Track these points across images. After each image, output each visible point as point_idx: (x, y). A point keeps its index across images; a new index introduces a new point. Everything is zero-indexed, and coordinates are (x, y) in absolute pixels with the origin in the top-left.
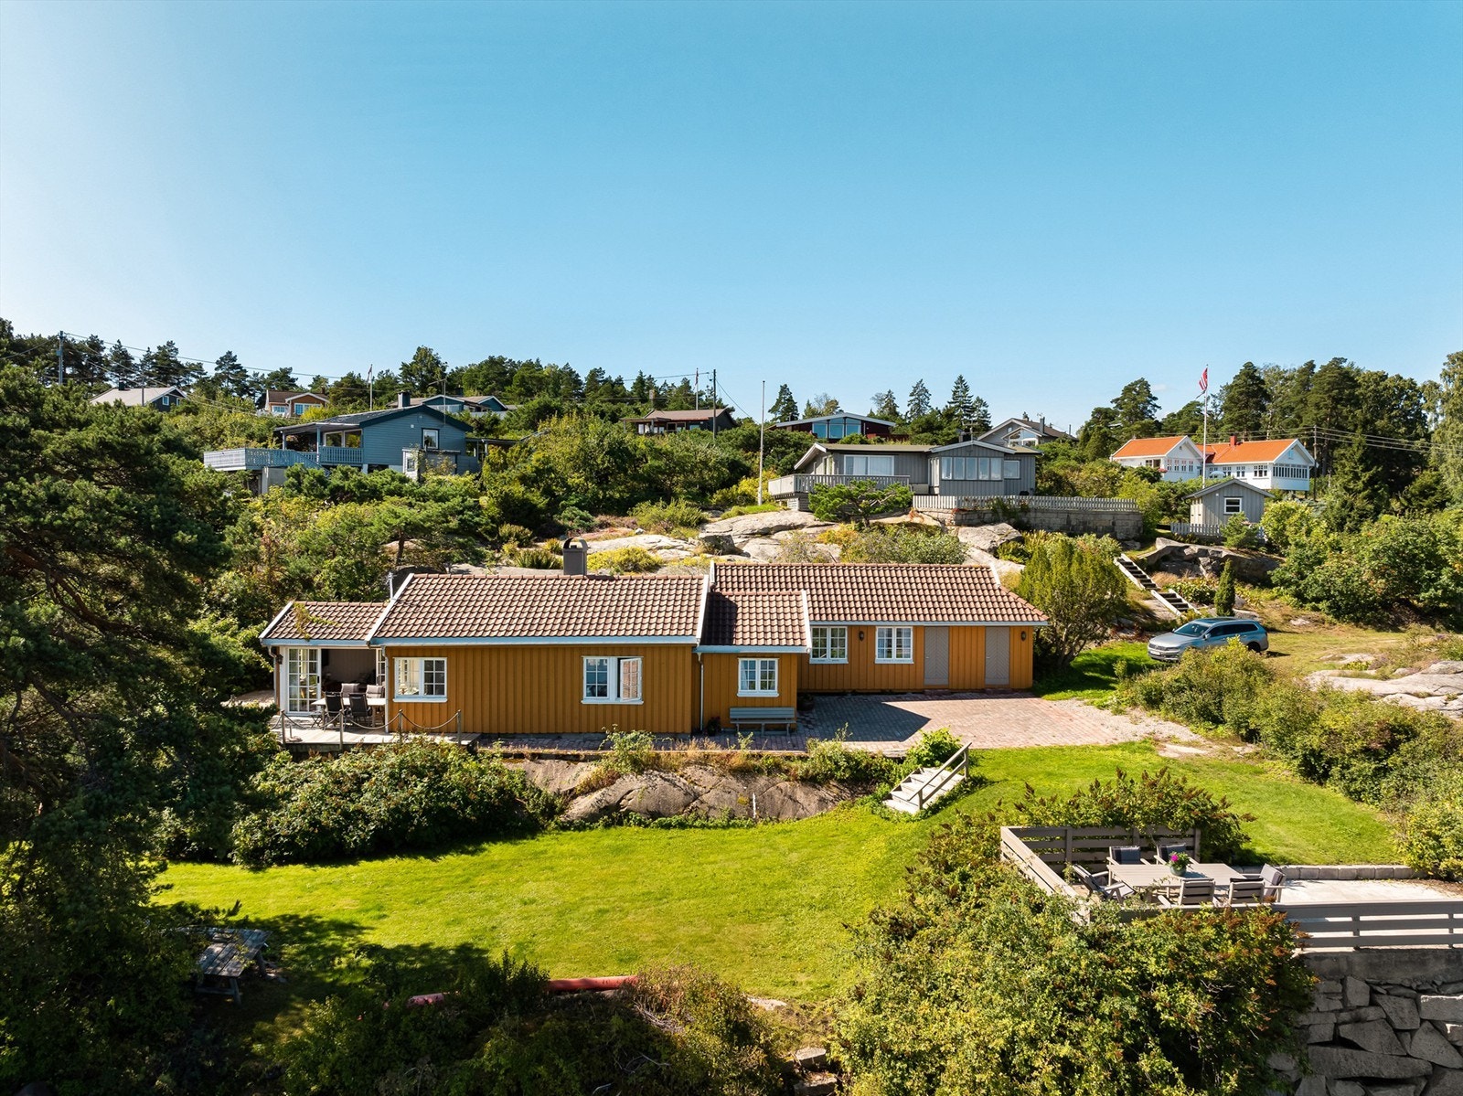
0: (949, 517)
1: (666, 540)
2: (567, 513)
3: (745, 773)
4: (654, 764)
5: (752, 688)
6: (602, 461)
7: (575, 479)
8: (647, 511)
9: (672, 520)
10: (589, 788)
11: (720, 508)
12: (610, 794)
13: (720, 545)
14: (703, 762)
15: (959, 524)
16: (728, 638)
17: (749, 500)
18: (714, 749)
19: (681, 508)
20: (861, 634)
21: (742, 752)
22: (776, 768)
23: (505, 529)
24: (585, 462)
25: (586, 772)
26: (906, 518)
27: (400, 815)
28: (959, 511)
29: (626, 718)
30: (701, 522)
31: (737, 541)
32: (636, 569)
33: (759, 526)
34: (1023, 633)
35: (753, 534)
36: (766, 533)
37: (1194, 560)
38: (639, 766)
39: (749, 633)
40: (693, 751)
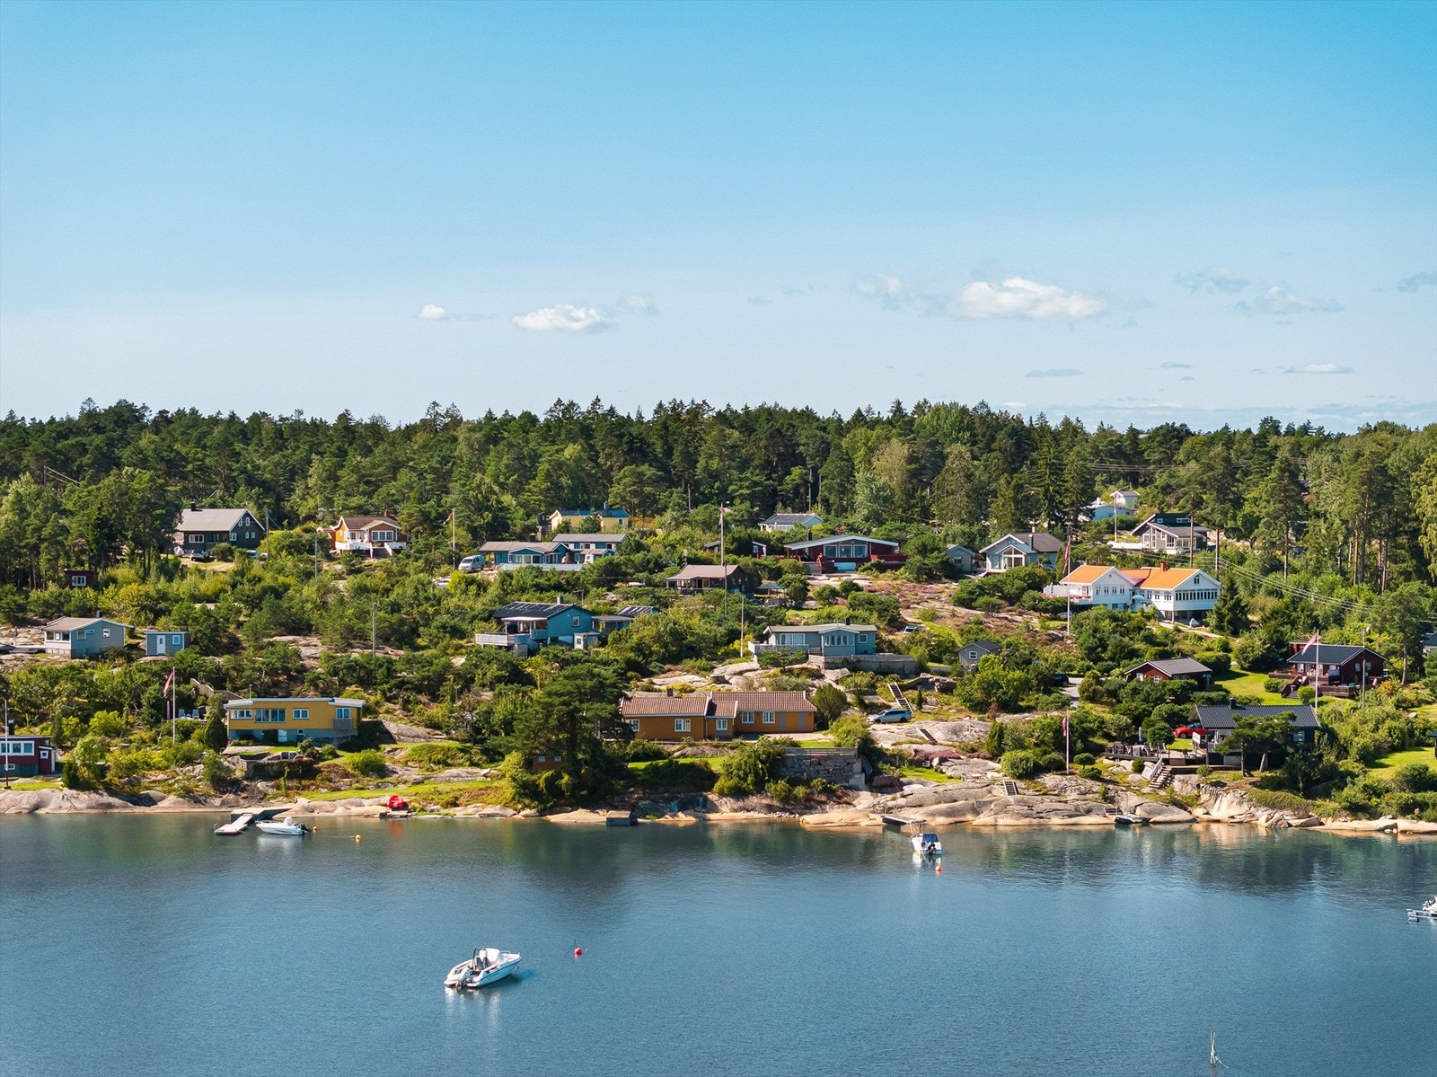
0: (822, 666)
1: (696, 678)
2: (653, 665)
3: (716, 747)
4: (694, 745)
5: (721, 728)
6: (667, 639)
7: (655, 648)
8: (689, 663)
9: (700, 668)
10: (678, 750)
11: (721, 660)
12: (684, 751)
13: (720, 680)
14: (706, 744)
15: (826, 668)
16: (713, 714)
17: (736, 654)
18: (709, 742)
19: (703, 662)
20: (758, 714)
21: (715, 742)
22: (724, 746)
23: (630, 674)
24: (659, 638)
25: (677, 747)
26: (804, 665)
27: (637, 754)
28: (826, 663)
29: (686, 734)
30: (713, 668)
31: (727, 678)
32: (686, 692)
33: (738, 670)
34: (810, 713)
35: (735, 674)
36: (741, 673)
37: (933, 683)
38: (690, 745)
39: (718, 713)
40: (704, 742)
